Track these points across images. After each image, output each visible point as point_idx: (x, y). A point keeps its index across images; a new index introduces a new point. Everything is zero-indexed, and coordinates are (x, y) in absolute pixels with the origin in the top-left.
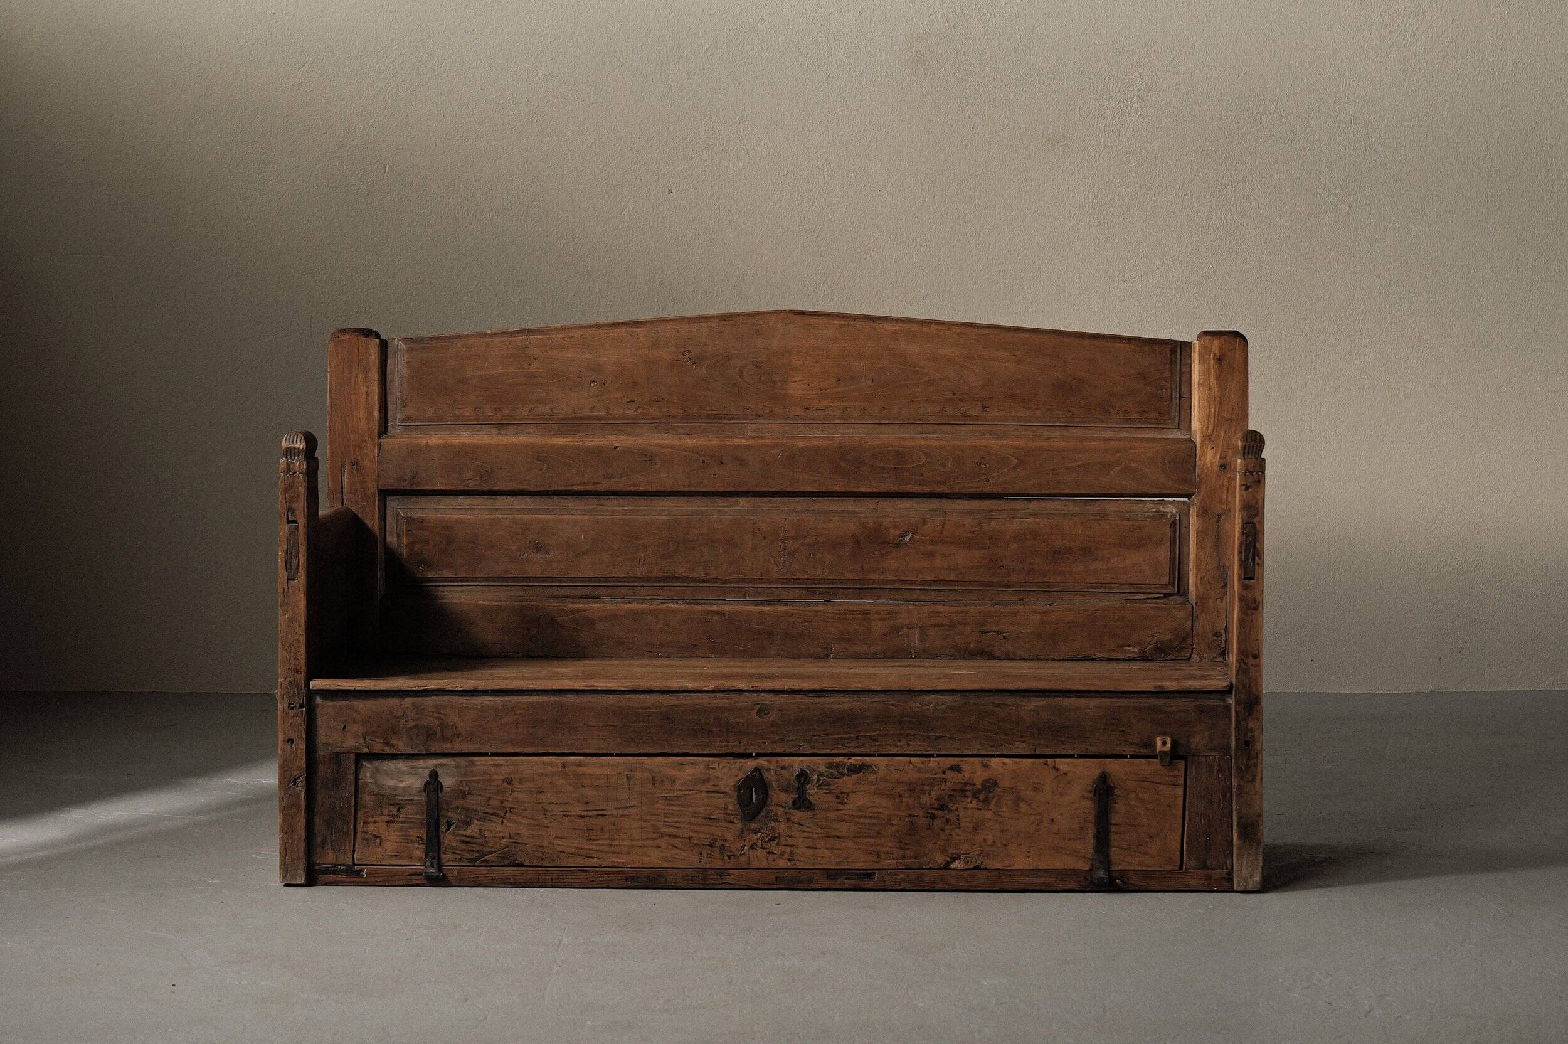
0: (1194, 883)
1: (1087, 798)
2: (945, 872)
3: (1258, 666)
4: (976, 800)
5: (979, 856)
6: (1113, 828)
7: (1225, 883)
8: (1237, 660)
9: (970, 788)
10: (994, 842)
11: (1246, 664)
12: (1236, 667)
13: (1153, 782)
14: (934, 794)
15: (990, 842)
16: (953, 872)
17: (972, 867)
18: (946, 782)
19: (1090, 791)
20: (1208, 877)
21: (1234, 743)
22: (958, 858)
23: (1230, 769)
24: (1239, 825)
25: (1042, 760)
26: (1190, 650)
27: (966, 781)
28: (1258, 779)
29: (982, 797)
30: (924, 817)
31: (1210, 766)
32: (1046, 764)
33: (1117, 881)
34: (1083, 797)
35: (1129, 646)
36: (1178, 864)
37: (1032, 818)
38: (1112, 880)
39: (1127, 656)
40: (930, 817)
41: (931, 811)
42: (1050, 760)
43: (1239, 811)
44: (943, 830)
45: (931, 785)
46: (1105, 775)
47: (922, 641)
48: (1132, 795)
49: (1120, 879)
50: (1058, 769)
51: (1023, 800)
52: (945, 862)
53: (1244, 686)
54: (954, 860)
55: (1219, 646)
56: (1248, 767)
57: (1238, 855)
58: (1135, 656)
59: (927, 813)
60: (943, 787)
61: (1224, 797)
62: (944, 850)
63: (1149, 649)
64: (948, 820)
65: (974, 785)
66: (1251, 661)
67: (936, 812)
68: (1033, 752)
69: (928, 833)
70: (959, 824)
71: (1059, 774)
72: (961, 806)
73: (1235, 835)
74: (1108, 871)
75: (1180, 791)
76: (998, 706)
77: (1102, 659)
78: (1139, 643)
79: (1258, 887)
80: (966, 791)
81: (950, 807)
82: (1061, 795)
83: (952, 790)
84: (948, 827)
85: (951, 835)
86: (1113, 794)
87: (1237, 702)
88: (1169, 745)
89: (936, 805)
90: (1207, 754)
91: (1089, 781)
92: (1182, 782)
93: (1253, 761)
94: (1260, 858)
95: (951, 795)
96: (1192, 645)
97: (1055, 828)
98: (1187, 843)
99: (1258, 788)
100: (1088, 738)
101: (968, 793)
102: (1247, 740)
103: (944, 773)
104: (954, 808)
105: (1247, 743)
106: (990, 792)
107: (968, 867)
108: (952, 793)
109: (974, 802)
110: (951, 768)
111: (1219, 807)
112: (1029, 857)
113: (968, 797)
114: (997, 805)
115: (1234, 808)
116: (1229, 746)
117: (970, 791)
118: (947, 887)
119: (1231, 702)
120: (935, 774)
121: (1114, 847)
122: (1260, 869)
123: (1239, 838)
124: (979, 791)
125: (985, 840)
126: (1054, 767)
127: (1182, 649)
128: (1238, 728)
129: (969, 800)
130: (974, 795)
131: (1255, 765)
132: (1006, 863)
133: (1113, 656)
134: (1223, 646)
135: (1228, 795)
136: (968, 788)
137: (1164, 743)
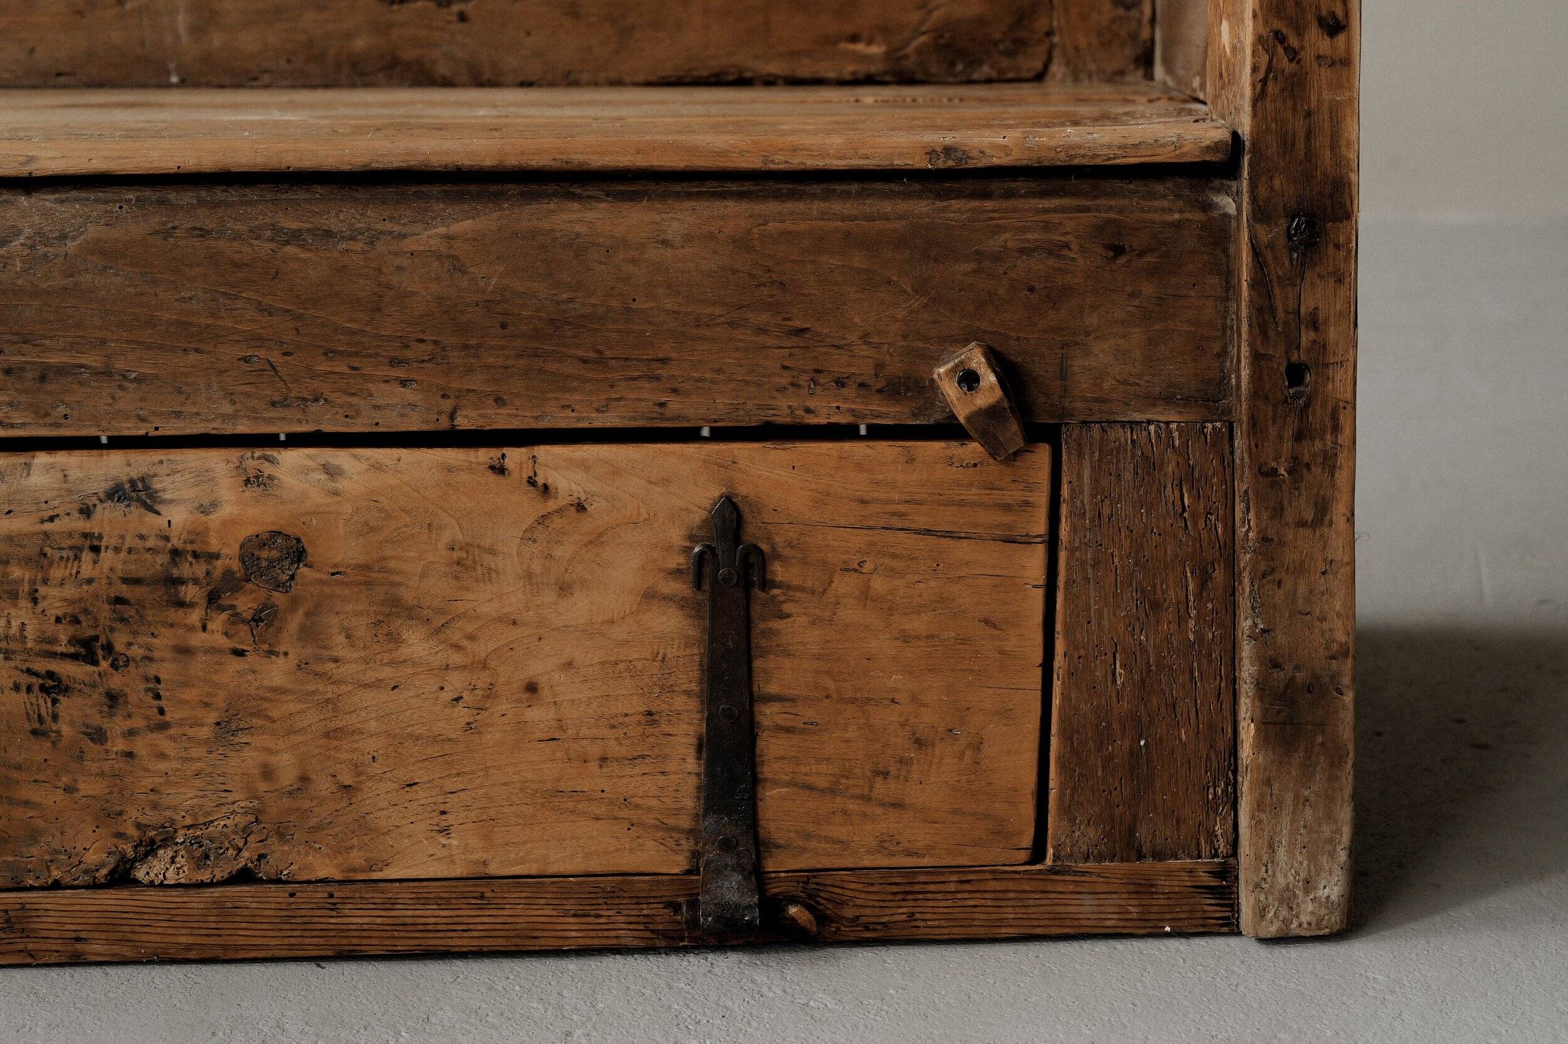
0: (1085, 908)
1: (667, 598)
2: (110, 899)
3: (1345, 63)
4: (224, 616)
5: (247, 832)
6: (768, 714)
7: (1209, 906)
8: (1259, 40)
9: (200, 569)
10: (304, 779)
11: (1293, 54)
12: (1255, 69)
13: (928, 532)
14: (55, 598)
15: (288, 777)
16: (152, 895)
17: (220, 874)
18: (96, 549)
19: (677, 573)
20: (1144, 888)
21: (1245, 373)
22: (168, 840)
23: (1228, 466)
24: (1262, 688)
25: (485, 455)
26: (1041, 49)
27: (175, 542)
28: (1338, 510)
29: (245, 603)
30: (17, 688)
31: (1149, 466)
32: (499, 470)
33: (793, 910)
34: (650, 596)
35: (854, 38)
36: (1027, 840)
37: (456, 682)
38: (772, 906)
39: (849, 69)
40: (43, 689)
41: (41, 666)
42: (515, 456)
43: (1263, 636)
44: (98, 736)
45: (40, 560)
46: (734, 505)
47: (198, 31)
48: (844, 585)
49: (808, 907)
50: (546, 487)
51: (412, 613)
52: (112, 861)
53: (1287, 142)
54: (149, 849)
55: (1134, 36)
56: (1297, 467)
57: (1259, 806)
58: (873, 69)
59: (29, 671)
60: (87, 570)
61: (1204, 579)
62: (108, 815)
63: (919, 51)
64: (113, 699)
65: (217, 556)
66: (1316, 42)
67: (69, 670)
68: (444, 424)
69: (40, 750)
70: (162, 711)
71: (552, 505)
72: (164, 640)
73: (1248, 732)
74: (757, 876)
75: (1034, 563)
76: (295, 237)
77: (770, 82)
78: (885, 31)
79: (1335, 920)
80: (180, 581)
81: (119, 647)
82: (564, 589)
83: (125, 581)
84: (117, 725)
85: (130, 755)
86: (767, 584)
87: (1261, 213)
88: (989, 378)
89: (63, 638)
90: (1138, 417)
91: (676, 536)
92: (1039, 526)
93: (1318, 444)
94: (1345, 814)
95: (119, 600)
96: (1049, 33)
97: (539, 716)
98: (1063, 765)
99: (1336, 550)
100: (664, 361)
101: (190, 592)
102: (1295, 358)
103: (86, 512)
104: (136, 651)
105: (1296, 373)
106: (278, 586)
107: (205, 876)
108: (124, 590)
109: (219, 621)
110: (116, 493)
111: (1181, 620)
112: (445, 831)
113: (192, 605)
114: (309, 634)
115: (1245, 624)
116: (1221, 382)
117: (196, 581)
118: (128, 952)
119: (1232, 209)
120: (51, 519)
121: (777, 783)
122: (1342, 856)
123: (1263, 739)
124: (231, 583)
125: (268, 773)
126: (532, 482)
127: (1019, 45)
128: (1263, 311)
129: (195, 617)
130: (212, 599)
131: (1330, 462)
132: (357, 858)
133: (805, 69)
134: (1145, 34)
135: (1219, 575)
136: (185, 570)
137: (969, 380)
